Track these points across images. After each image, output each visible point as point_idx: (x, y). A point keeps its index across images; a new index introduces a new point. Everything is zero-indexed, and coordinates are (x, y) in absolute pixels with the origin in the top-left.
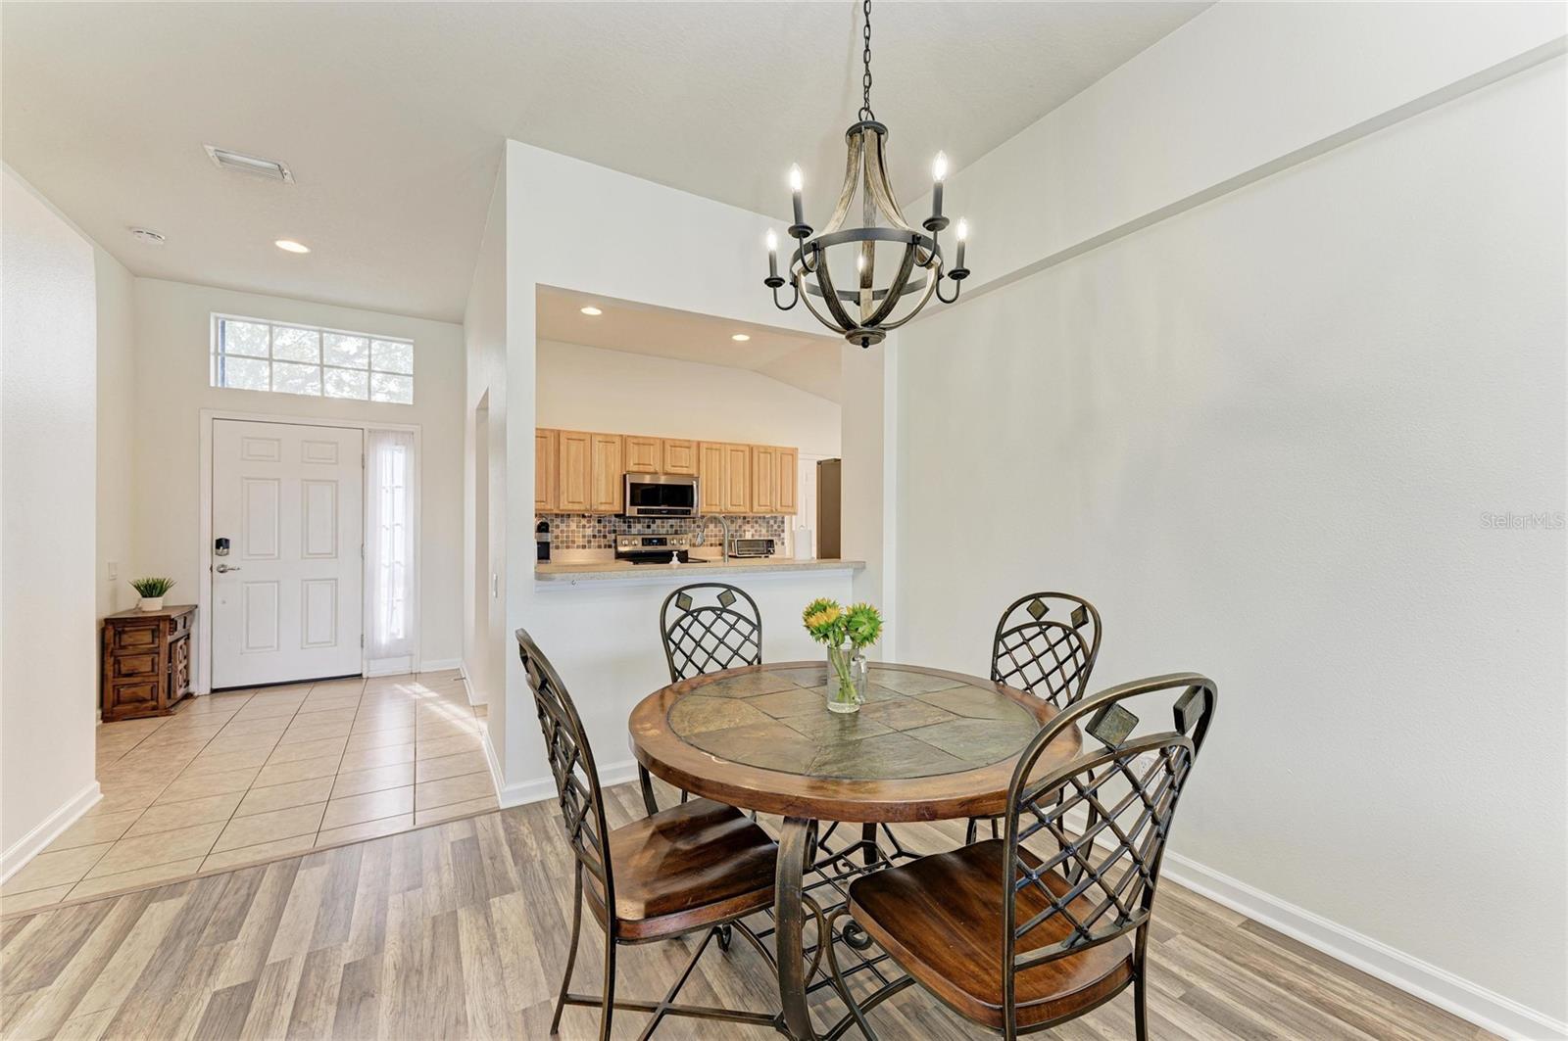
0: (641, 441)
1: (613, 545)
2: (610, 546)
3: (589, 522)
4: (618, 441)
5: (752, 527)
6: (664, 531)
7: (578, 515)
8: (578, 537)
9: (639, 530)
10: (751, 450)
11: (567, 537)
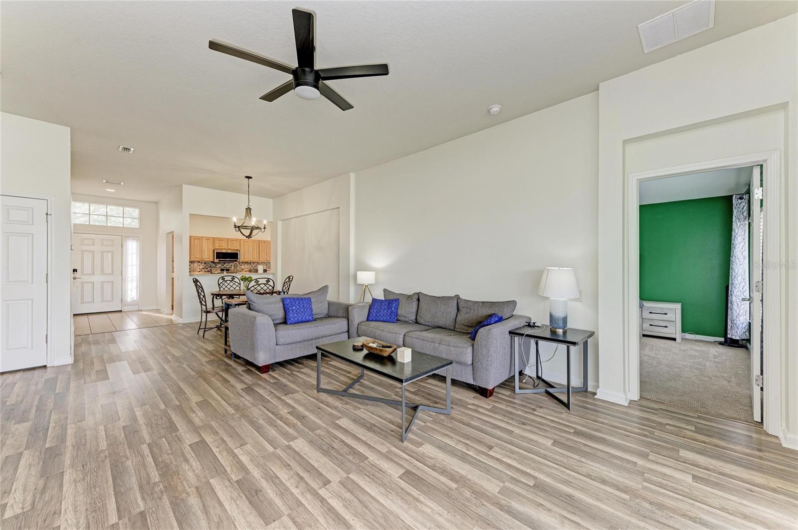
0: (220, 239)
2: (209, 271)
3: (203, 264)
4: (211, 239)
10: (259, 242)
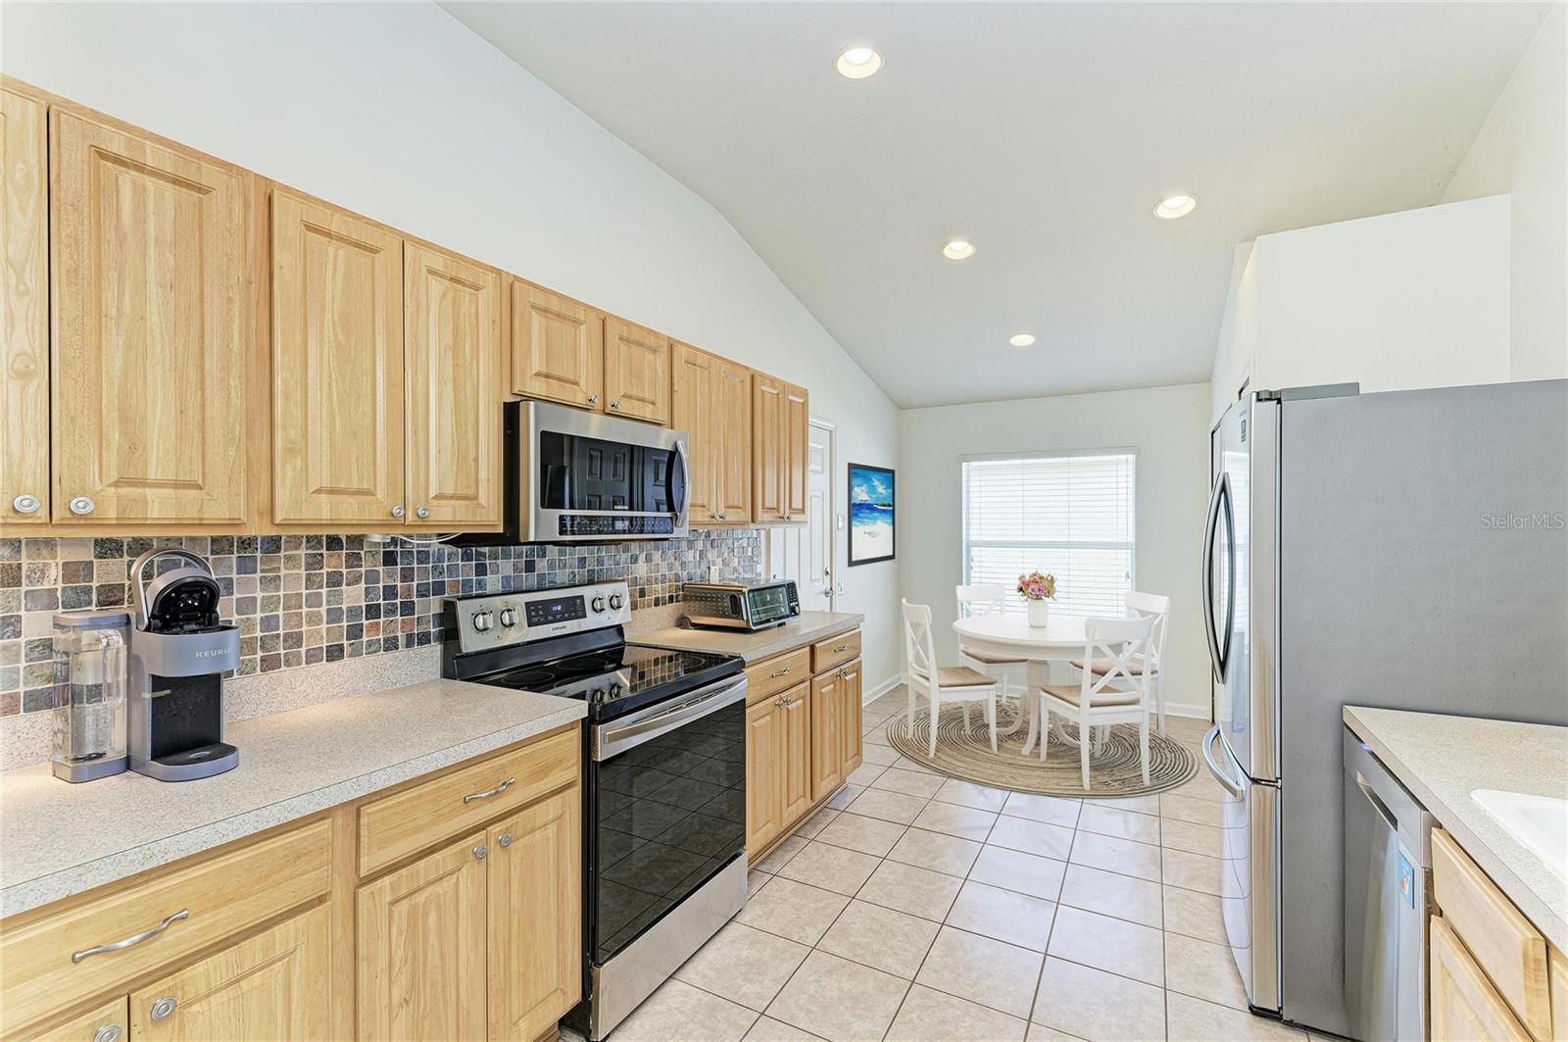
0: (554, 305)
1: (439, 633)
2: (424, 638)
6: (564, 575)
7: (313, 541)
8: (314, 619)
9: (506, 579)
10: (753, 379)
11: (269, 623)
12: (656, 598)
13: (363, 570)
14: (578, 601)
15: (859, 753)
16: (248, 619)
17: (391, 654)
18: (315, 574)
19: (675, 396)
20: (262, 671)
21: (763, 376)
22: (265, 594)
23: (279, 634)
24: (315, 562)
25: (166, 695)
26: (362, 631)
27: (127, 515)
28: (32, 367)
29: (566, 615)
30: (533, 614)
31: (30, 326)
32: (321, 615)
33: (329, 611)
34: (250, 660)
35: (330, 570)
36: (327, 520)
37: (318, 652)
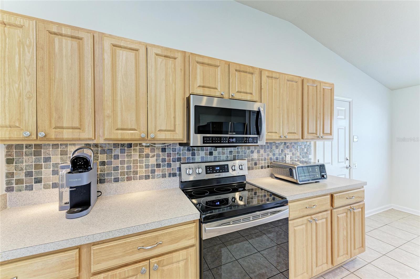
0: (206, 61)
1: (178, 173)
2: (174, 175)
3: (153, 150)
5: (291, 151)
6: (223, 157)
7: (141, 145)
8: (141, 167)
9: (202, 158)
10: (303, 81)
11: (129, 167)
12: (261, 166)
13: (155, 153)
14: (226, 166)
15: (363, 245)
16: (123, 166)
17: (163, 179)
18: (141, 154)
19: (262, 90)
20: (127, 181)
21: (308, 80)
22: (127, 159)
23: (131, 171)
24: (141, 151)
25: (74, 190)
26: (155, 171)
27: (58, 137)
28: (31, 95)
29: (221, 171)
30: (208, 170)
31: (31, 84)
32: (143, 166)
33: (145, 165)
34: (124, 178)
35: (146, 153)
36: (120, 138)
37: (142, 177)
